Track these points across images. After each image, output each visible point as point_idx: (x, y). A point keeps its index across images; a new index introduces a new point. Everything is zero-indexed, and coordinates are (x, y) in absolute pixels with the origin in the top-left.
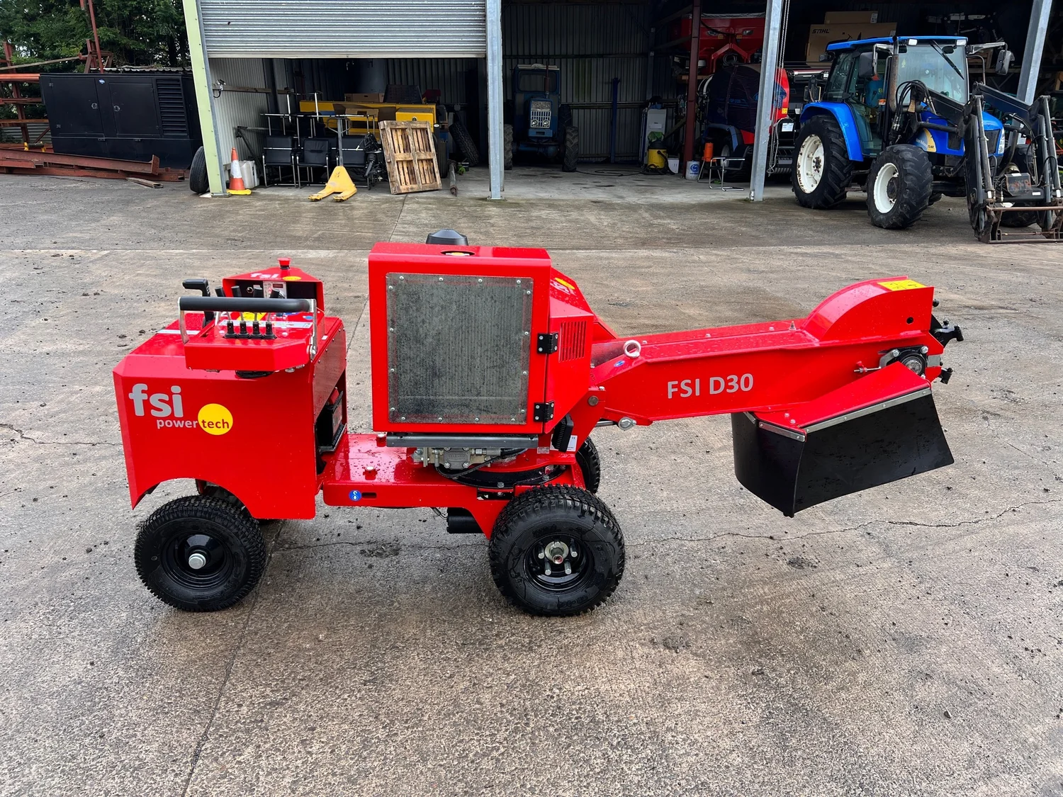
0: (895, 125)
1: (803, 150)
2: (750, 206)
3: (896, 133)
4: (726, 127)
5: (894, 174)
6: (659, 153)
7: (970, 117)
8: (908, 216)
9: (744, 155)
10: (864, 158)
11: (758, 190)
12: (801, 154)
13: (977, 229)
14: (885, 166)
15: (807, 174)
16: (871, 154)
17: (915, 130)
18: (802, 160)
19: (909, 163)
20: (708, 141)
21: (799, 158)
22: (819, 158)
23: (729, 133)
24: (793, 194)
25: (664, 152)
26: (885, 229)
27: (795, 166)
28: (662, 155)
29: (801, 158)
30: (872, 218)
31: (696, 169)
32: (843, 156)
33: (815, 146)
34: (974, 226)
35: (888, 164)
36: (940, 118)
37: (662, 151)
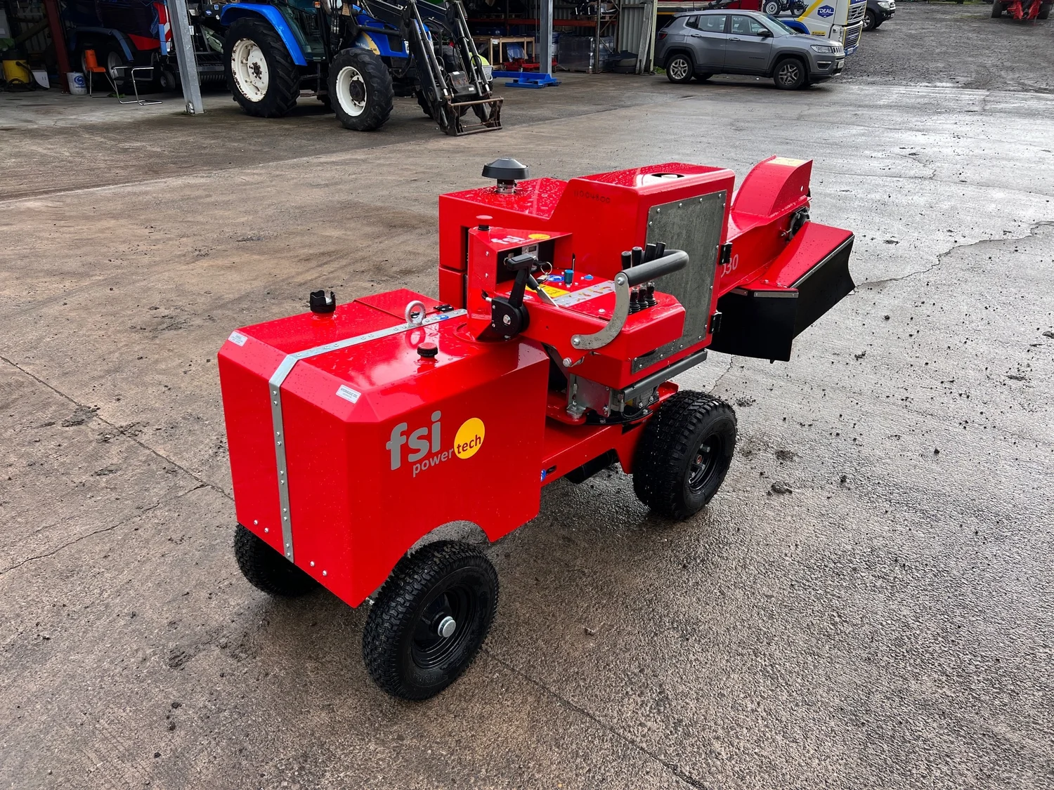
0: (335, 28)
1: (235, 56)
2: (192, 119)
3: (337, 36)
4: (108, 31)
5: (352, 77)
6: (18, 64)
7: (410, 20)
8: (380, 117)
9: (152, 63)
10: (307, 63)
11: (196, 102)
12: (234, 60)
13: (442, 124)
14: (343, 69)
15: (246, 81)
16: (314, 58)
17: (355, 33)
18: (236, 66)
19: (370, 66)
20: (89, 48)
21: (232, 64)
22: (256, 63)
23: (113, 37)
24: (236, 104)
25: (24, 63)
26: (361, 131)
27: (230, 73)
28: (23, 66)
29: (234, 65)
30: (343, 122)
31: (84, 81)
32: (286, 61)
33: (247, 51)
34: (439, 121)
35: (347, 67)
36: (378, 21)
37: (21, 62)
